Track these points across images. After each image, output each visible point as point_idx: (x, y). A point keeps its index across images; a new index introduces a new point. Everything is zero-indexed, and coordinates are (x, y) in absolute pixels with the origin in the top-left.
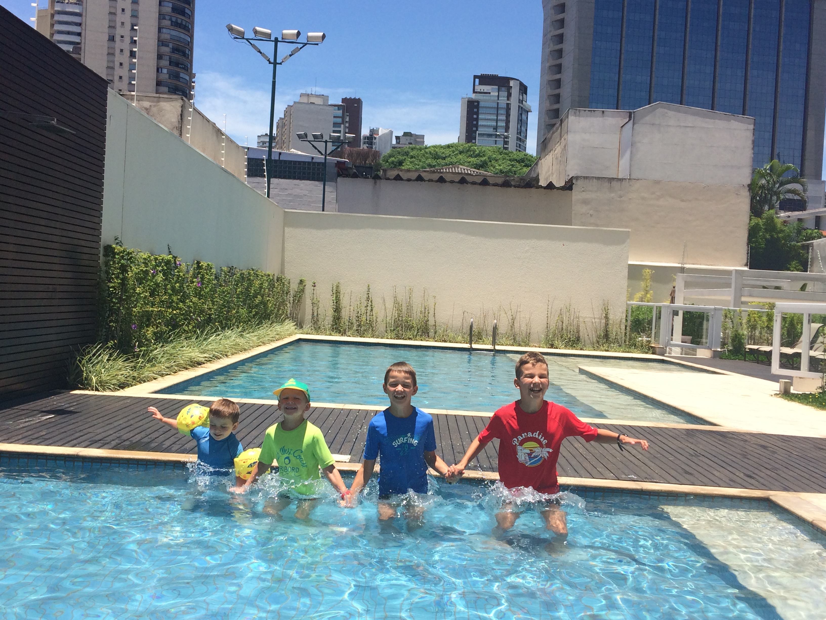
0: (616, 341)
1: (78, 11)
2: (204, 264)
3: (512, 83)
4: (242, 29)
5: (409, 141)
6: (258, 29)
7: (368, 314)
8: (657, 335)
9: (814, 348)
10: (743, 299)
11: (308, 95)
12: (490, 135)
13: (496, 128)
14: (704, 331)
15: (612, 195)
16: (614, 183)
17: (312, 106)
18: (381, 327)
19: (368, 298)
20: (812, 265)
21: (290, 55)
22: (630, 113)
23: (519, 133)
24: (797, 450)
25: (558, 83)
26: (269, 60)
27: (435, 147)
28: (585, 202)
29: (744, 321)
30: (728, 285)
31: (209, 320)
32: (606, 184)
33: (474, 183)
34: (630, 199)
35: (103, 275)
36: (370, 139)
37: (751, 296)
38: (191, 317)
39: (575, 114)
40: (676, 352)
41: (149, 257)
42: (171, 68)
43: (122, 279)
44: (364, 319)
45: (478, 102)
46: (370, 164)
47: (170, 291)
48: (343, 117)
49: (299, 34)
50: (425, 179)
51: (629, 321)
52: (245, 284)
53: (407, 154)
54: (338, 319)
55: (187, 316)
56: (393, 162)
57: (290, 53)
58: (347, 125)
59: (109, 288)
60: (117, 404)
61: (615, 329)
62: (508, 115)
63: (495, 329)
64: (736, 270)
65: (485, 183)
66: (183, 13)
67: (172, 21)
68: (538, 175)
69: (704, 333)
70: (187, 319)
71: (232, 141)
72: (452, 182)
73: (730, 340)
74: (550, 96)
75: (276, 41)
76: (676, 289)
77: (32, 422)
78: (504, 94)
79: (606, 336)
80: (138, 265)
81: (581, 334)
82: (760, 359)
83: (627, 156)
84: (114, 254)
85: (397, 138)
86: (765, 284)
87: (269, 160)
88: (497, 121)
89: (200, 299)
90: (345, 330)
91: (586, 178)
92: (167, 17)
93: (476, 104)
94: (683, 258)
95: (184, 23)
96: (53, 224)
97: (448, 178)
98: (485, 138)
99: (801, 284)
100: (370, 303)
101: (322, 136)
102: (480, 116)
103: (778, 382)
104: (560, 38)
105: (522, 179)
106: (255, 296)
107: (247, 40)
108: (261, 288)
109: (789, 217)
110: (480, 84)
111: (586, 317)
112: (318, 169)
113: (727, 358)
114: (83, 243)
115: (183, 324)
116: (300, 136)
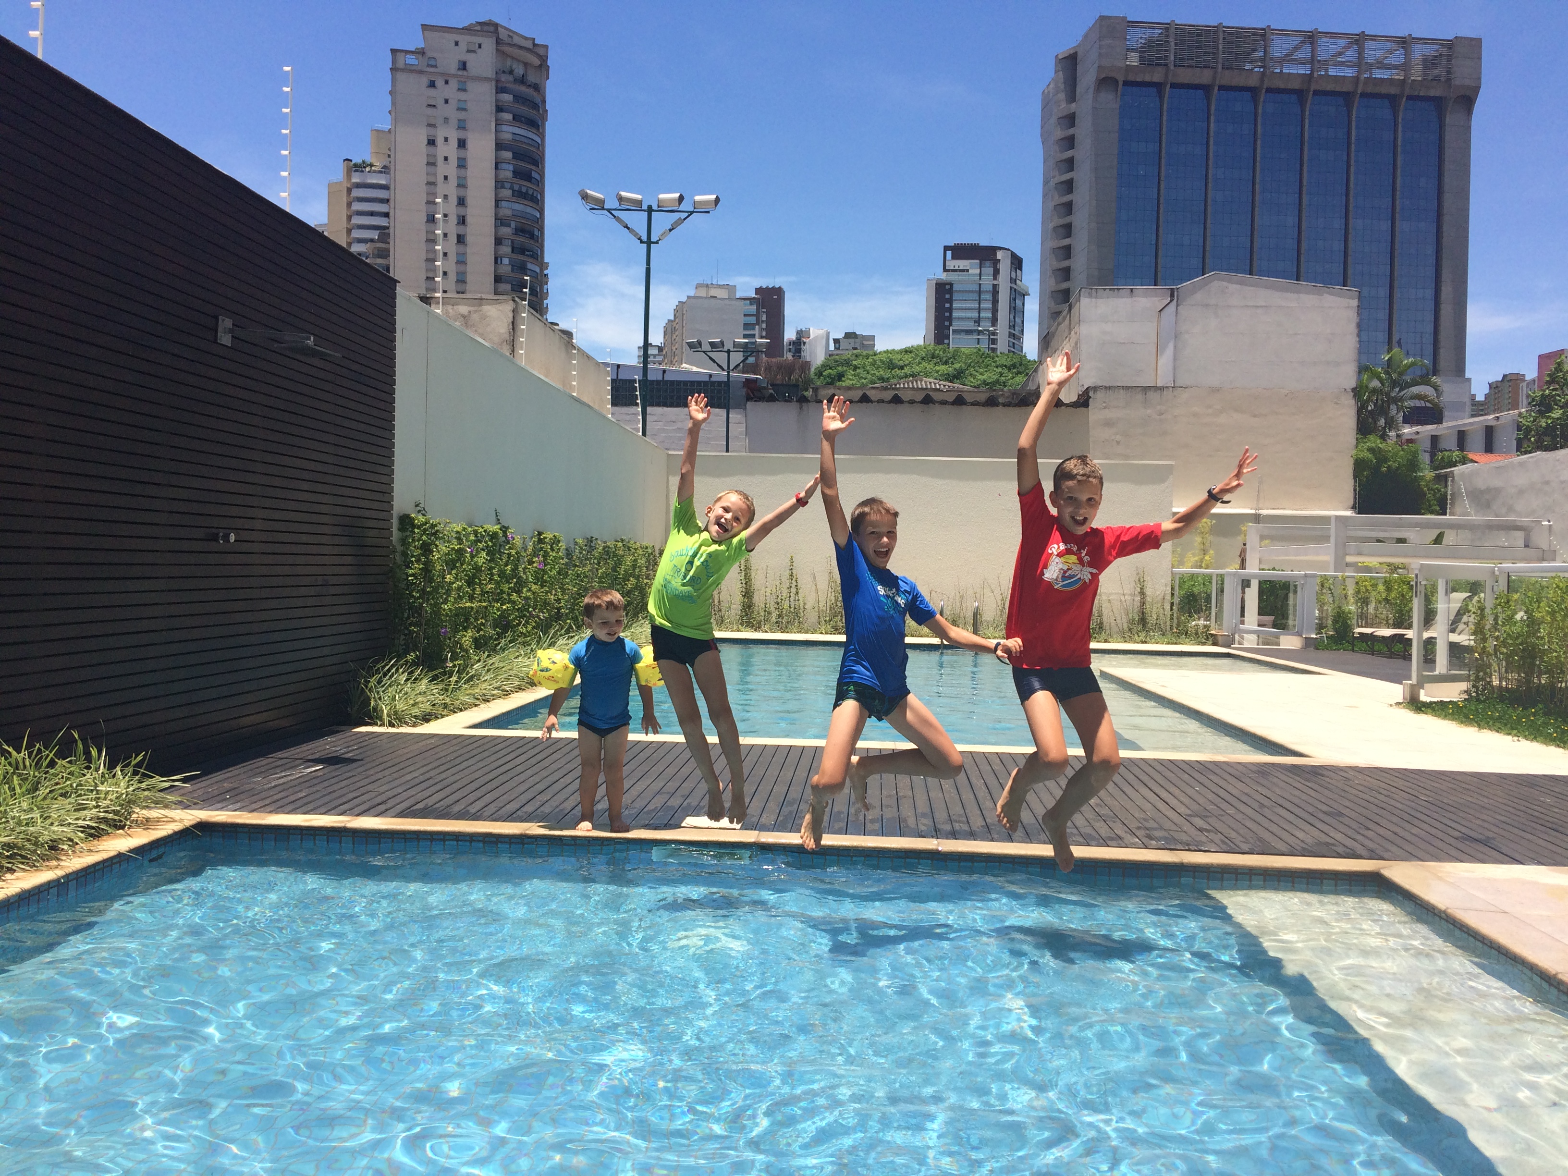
0: (1158, 627)
1: (383, 182)
2: (549, 535)
3: (999, 255)
4: (601, 196)
5: (852, 345)
6: (624, 194)
7: (792, 599)
8: (1219, 617)
9: (1458, 630)
10: (1349, 559)
11: (707, 286)
12: (969, 332)
13: (978, 321)
14: (1291, 608)
15: (1149, 411)
16: (1151, 395)
17: (713, 301)
18: (812, 617)
19: (792, 575)
20: (1452, 504)
21: (670, 230)
22: (1172, 290)
23: (1012, 326)
24: (1428, 793)
25: (1067, 252)
26: (640, 239)
27: (887, 352)
28: (1109, 423)
29: (1351, 592)
30: (1325, 539)
31: (558, 617)
32: (1140, 396)
33: (944, 403)
34: (1175, 416)
35: (399, 559)
36: (798, 345)
37: (1360, 554)
38: (530, 612)
39: (1090, 296)
40: (1250, 641)
41: (464, 529)
42: (514, 256)
43: (425, 564)
44: (786, 607)
45: (951, 285)
46: (797, 380)
47: (496, 577)
48: (757, 316)
49: (681, 199)
50: (873, 399)
51: (1176, 597)
52: (611, 563)
53: (847, 363)
54: (749, 607)
55: (523, 613)
56: (829, 375)
57: (670, 227)
58: (764, 326)
59: (408, 576)
60: (416, 747)
61: (1155, 610)
62: (995, 301)
63: (976, 614)
64: (1337, 517)
65: (960, 401)
66: (528, 177)
67: (514, 191)
68: (1039, 387)
69: (1291, 612)
70: (525, 616)
71: (589, 357)
72: (912, 402)
73: (1330, 622)
74: (1056, 271)
75: (650, 210)
76: (1248, 546)
77: (290, 778)
78: (989, 270)
79: (1143, 620)
80: (449, 542)
81: (1105, 619)
82: (1376, 648)
83: (1169, 351)
84: (414, 526)
85: (836, 341)
86: (1381, 535)
87: (644, 382)
88: (979, 310)
89: (542, 586)
90: (759, 623)
91: (1108, 388)
92: (507, 185)
93: (948, 287)
94: (1258, 501)
95: (530, 192)
96: (320, 488)
97: (906, 396)
98: (963, 336)
99: (1434, 533)
100: (794, 583)
101: (722, 343)
102: (954, 305)
103: (1401, 683)
104: (1069, 186)
105: (1014, 393)
106: (626, 579)
107: (609, 210)
108: (634, 567)
109: (1418, 433)
110: (953, 258)
111: (1111, 594)
112: (719, 391)
113: (1327, 648)
114: (367, 514)
115: (518, 625)
116: (691, 345)
